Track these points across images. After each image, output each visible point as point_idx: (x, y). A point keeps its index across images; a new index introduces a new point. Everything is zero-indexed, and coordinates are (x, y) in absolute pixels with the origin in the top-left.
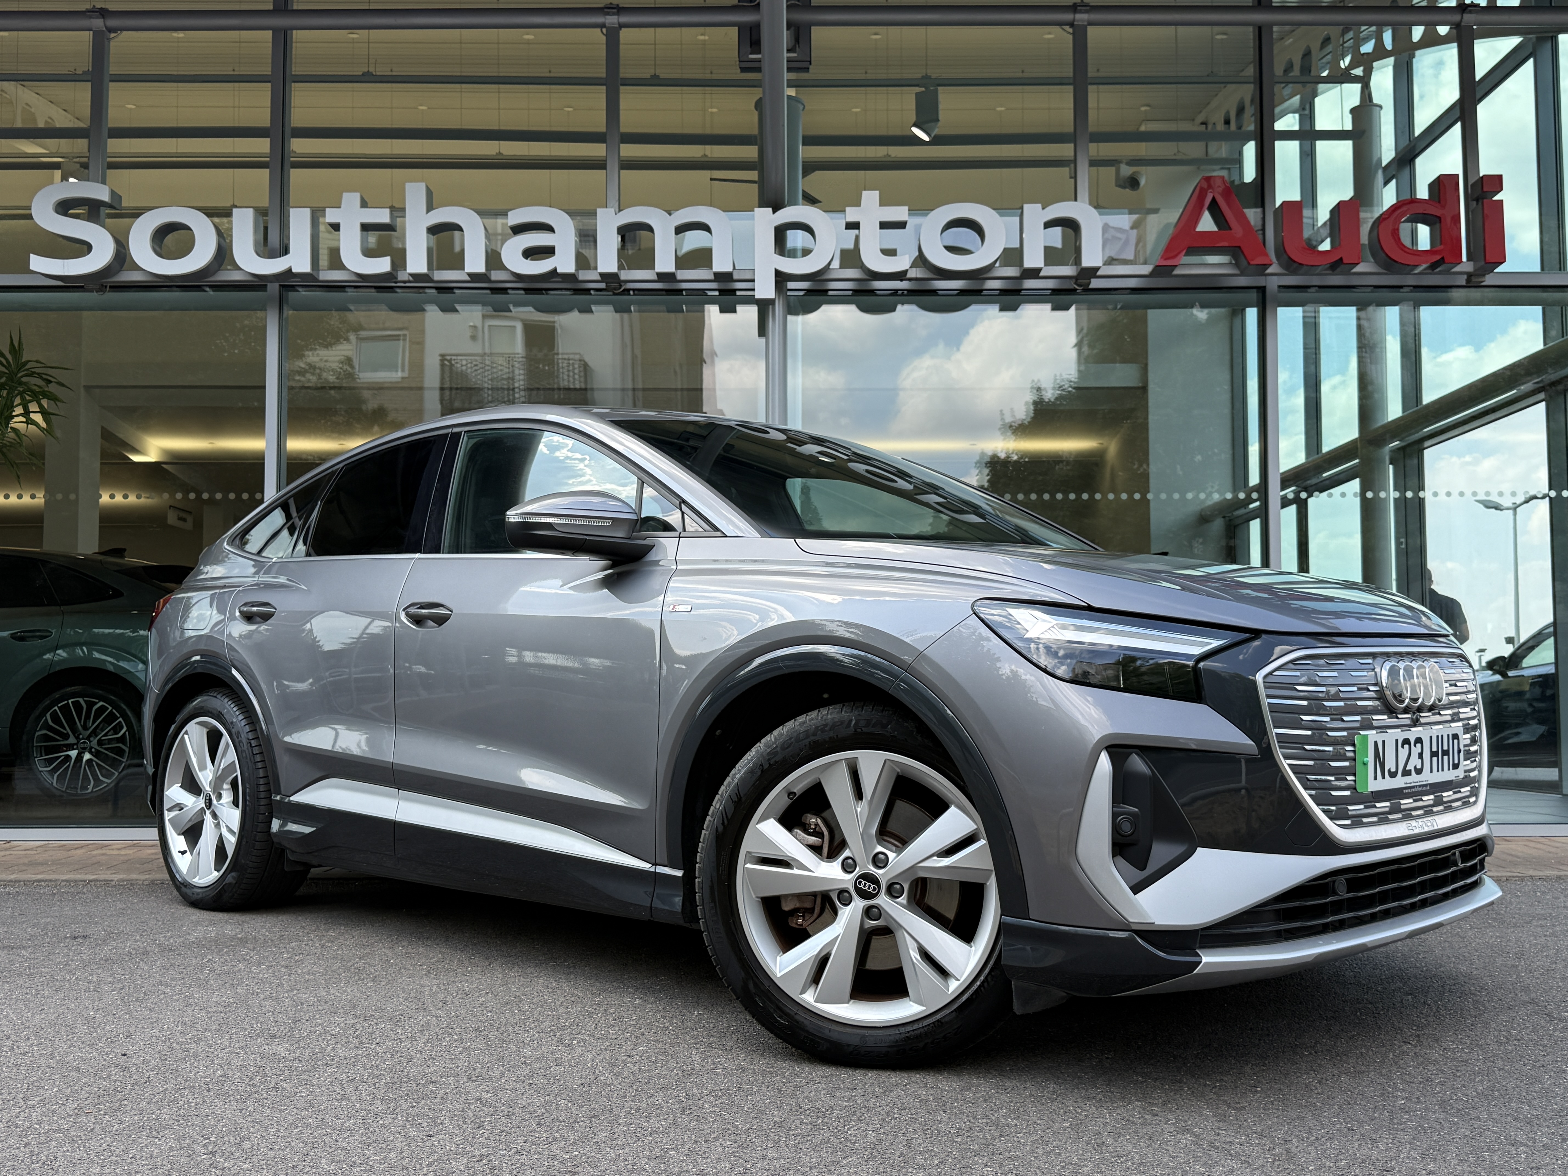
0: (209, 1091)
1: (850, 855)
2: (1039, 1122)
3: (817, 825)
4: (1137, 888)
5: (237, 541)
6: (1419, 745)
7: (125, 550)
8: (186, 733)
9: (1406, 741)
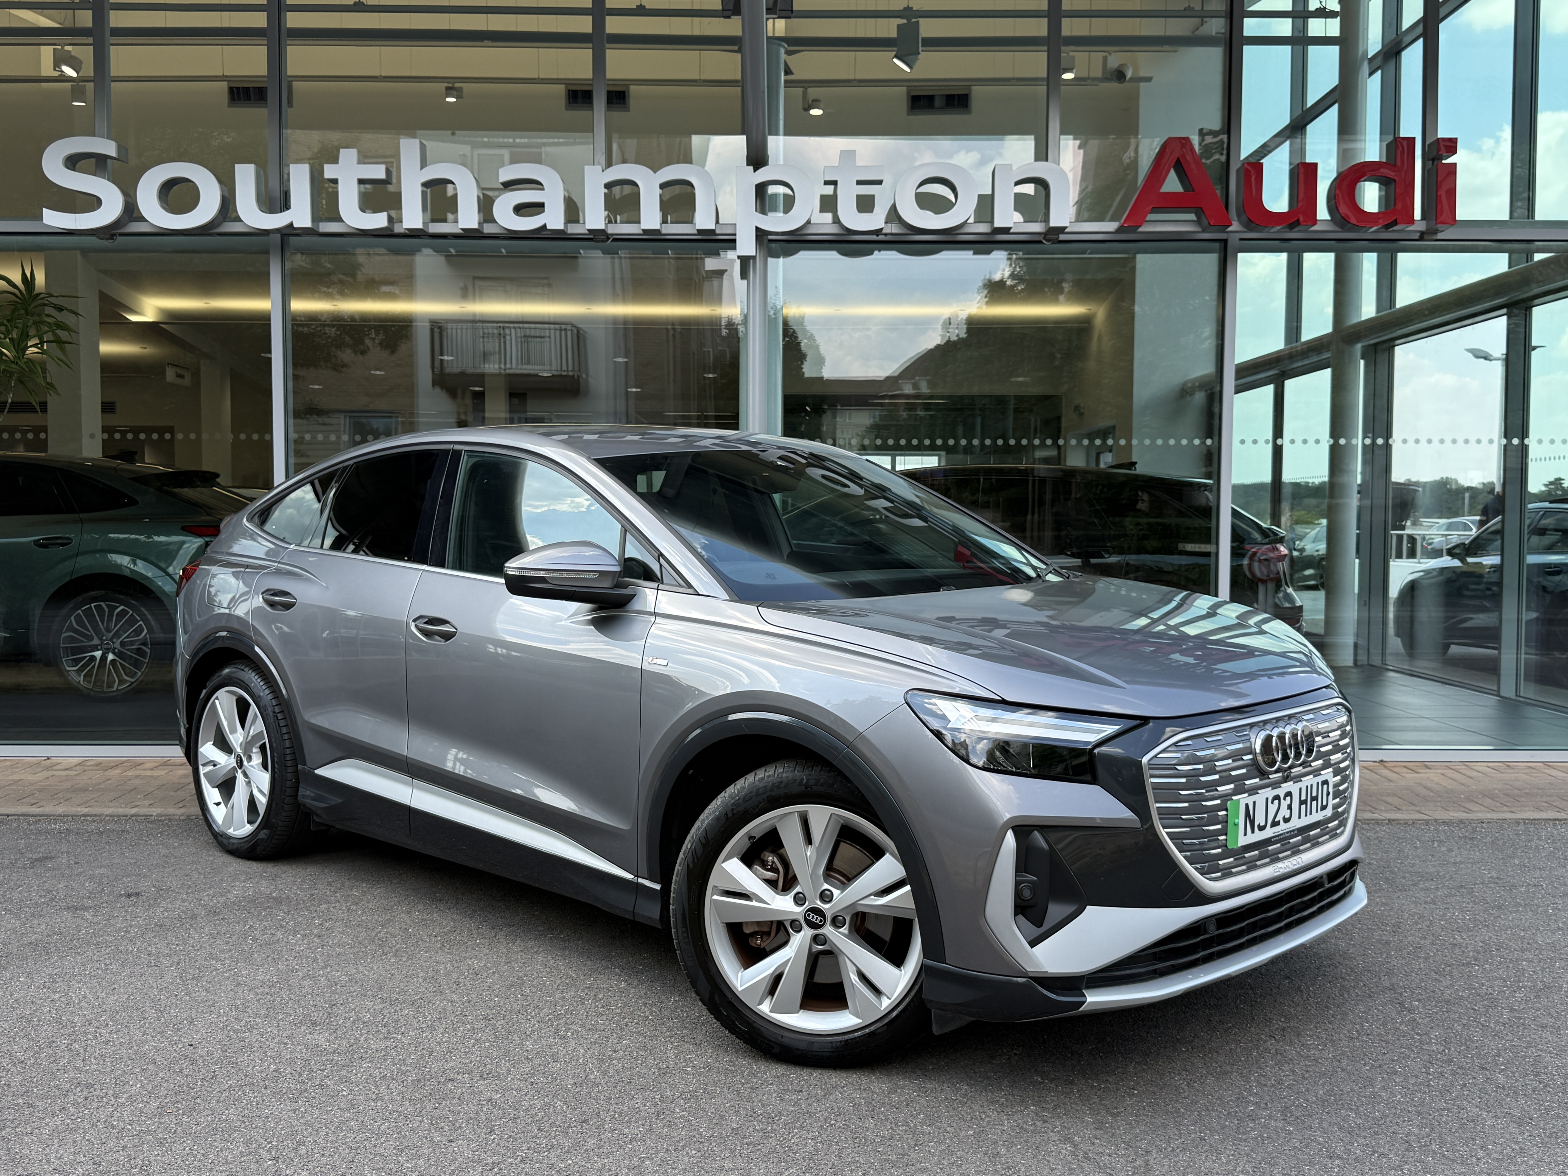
0: (266, 1088)
1: (800, 890)
2: (948, 1129)
3: (773, 862)
4: (1033, 943)
5: (256, 519)
6: (1288, 798)
7: (136, 453)
8: (217, 698)
9: (1277, 797)
